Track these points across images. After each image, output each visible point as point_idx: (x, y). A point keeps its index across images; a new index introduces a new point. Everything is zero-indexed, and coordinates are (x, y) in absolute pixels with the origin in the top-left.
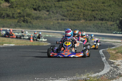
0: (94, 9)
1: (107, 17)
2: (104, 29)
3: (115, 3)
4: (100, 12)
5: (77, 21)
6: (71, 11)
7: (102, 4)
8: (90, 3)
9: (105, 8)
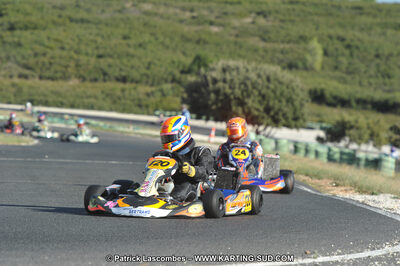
0: (101, 52)
1: (135, 74)
3: (157, 39)
4: (118, 62)
5: (61, 82)
6: (44, 55)
7: (124, 42)
8: (92, 37)
9: (132, 51)
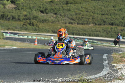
0: (103, 13)
1: (117, 22)
2: (114, 34)
5: (86, 25)
6: (80, 14)
7: (113, 8)
9: (116, 12)
